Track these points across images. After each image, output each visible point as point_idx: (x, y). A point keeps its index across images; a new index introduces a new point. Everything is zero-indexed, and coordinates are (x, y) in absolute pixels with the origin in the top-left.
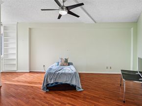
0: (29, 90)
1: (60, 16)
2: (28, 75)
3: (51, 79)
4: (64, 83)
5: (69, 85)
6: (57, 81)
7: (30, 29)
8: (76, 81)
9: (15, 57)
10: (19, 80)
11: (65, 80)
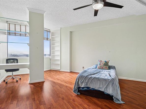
0: (62, 89)
1: (96, 13)
2: (68, 75)
3: (83, 82)
4: (96, 89)
5: (102, 93)
6: (88, 86)
7: (71, 32)
8: (114, 89)
9: (59, 59)
10: (59, 78)
11: (98, 87)
